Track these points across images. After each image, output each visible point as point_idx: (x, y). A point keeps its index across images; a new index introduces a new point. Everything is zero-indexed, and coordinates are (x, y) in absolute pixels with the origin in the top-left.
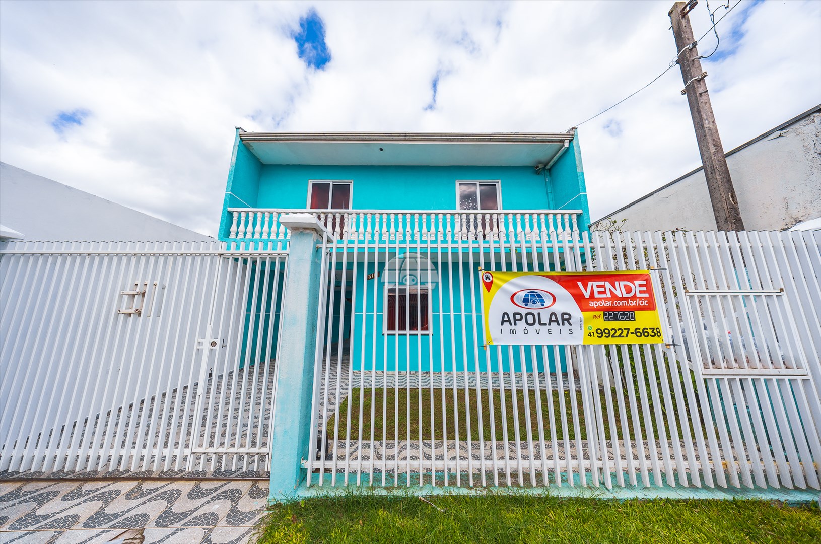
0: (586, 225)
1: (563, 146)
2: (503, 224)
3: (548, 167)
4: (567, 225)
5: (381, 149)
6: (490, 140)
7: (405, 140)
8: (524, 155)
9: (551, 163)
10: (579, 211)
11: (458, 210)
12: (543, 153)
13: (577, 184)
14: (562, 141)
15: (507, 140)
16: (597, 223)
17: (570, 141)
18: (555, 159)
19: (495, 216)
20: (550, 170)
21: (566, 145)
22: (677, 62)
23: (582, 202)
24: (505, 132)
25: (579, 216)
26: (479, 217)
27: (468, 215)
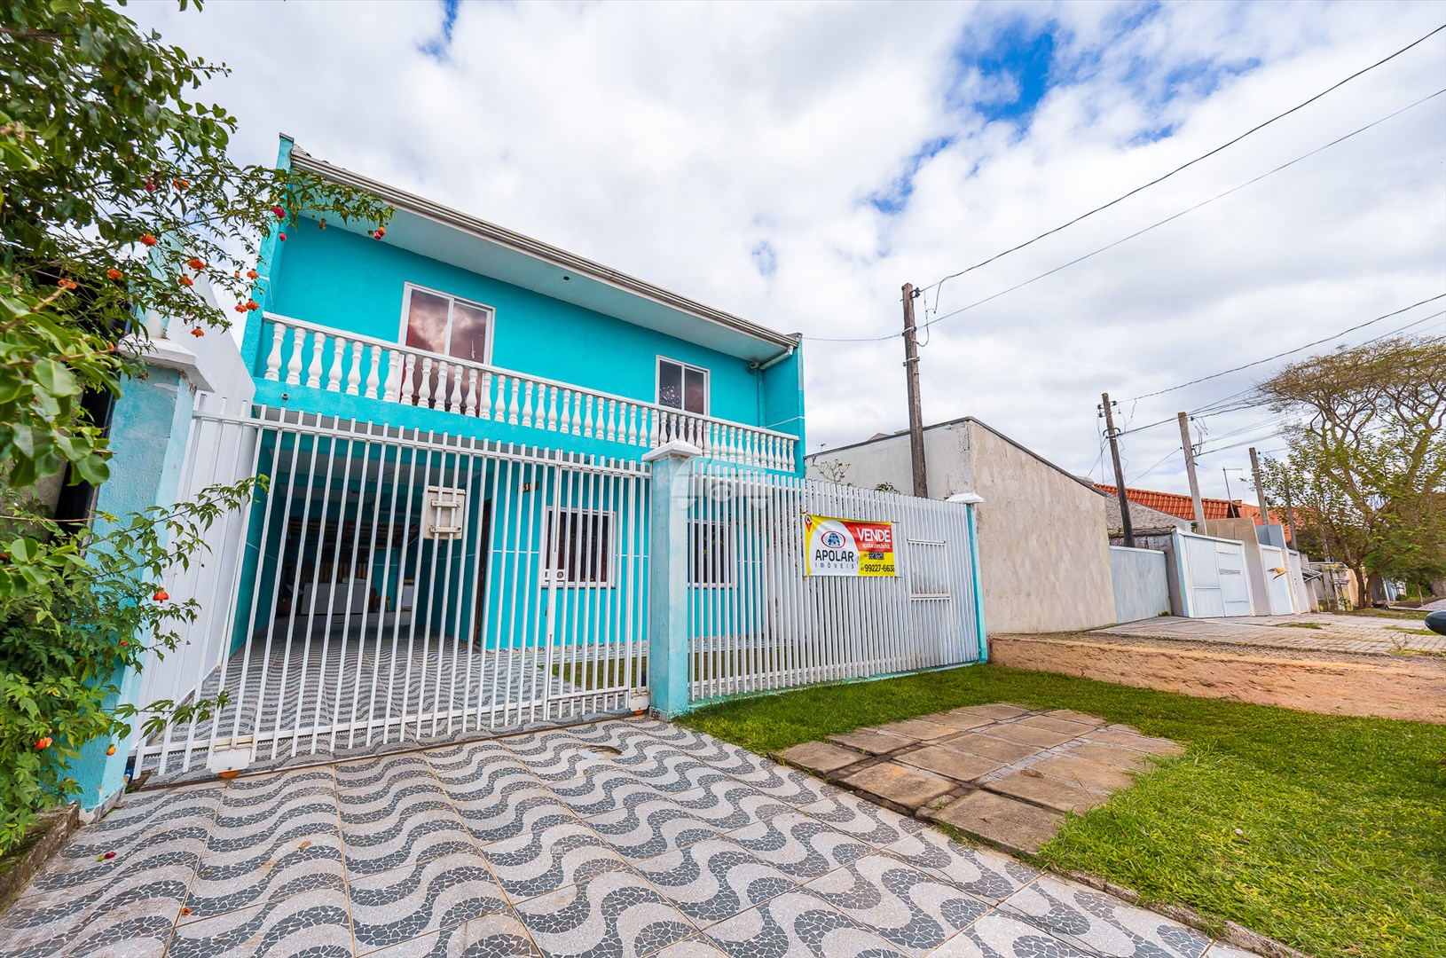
0: (802, 455)
1: (786, 351)
2: (709, 436)
3: (763, 368)
4: (785, 452)
5: (566, 278)
6: (716, 319)
7: (610, 279)
8: (744, 346)
9: (768, 365)
10: (797, 438)
11: (656, 405)
12: (763, 350)
13: (796, 406)
14: (787, 345)
15: (735, 326)
16: (814, 457)
17: (795, 348)
18: (774, 361)
19: (700, 423)
20: (763, 371)
21: (791, 352)
22: (903, 334)
23: (798, 427)
24: (735, 315)
25: (796, 442)
26: (683, 419)
27: (669, 414)
